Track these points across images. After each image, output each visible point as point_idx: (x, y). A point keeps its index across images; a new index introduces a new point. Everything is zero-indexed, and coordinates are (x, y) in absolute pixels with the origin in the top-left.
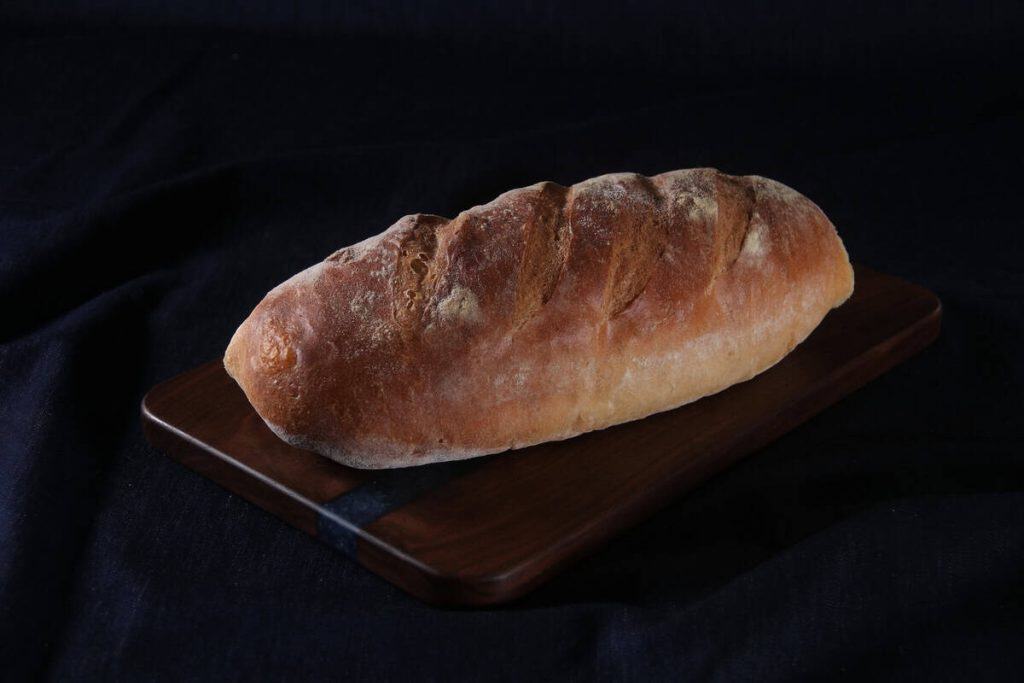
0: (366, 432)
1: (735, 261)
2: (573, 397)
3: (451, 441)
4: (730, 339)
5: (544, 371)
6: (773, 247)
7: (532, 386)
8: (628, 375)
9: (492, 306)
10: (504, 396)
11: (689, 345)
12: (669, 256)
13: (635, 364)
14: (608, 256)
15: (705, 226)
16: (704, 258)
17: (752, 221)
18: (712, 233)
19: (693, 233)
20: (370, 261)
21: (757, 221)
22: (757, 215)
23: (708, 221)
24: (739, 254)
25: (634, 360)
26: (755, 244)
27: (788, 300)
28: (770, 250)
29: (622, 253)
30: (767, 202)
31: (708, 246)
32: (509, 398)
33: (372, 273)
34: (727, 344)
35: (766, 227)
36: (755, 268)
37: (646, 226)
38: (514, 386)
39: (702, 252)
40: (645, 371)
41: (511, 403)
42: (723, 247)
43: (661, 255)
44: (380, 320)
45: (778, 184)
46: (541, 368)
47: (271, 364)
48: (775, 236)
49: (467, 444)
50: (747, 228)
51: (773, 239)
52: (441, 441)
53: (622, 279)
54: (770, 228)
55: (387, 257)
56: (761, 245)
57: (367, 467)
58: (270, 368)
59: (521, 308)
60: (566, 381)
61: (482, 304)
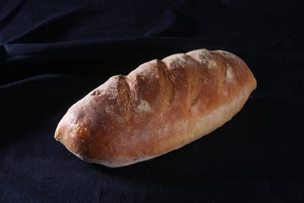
0: (118, 155)
1: (225, 81)
2: (181, 134)
3: (145, 154)
4: (226, 108)
5: (173, 126)
6: (235, 75)
7: (169, 132)
8: (198, 124)
9: (154, 106)
10: (161, 137)
11: (214, 111)
12: (205, 82)
13: (199, 120)
14: (187, 84)
15: (213, 70)
16: (216, 81)
17: (227, 67)
18: (216, 72)
19: (210, 73)
20: (108, 94)
21: (228, 67)
22: (228, 64)
23: (214, 68)
24: (225, 78)
25: (199, 119)
26: (230, 75)
27: (241, 92)
28: (234, 76)
29: (191, 83)
30: (229, 59)
31: (216, 77)
32: (162, 137)
33: (110, 98)
34: (225, 109)
35: (231, 68)
36: (231, 82)
37: (195, 72)
38: (164, 133)
39: (214, 79)
40: (202, 122)
41: (163, 139)
42: (220, 77)
43: (203, 81)
44: (117, 115)
45: (229, 53)
46: (171, 125)
47: (80, 135)
48: (234, 71)
49: (150, 155)
50: (226, 69)
51: (234, 72)
52: (142, 155)
53: (193, 92)
54: (233, 68)
55: (113, 92)
56: (231, 75)
57: (117, 167)
58: (80, 136)
59: (163, 105)
60: (179, 129)
61: (151, 106)
